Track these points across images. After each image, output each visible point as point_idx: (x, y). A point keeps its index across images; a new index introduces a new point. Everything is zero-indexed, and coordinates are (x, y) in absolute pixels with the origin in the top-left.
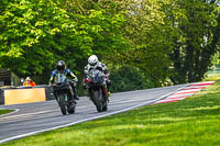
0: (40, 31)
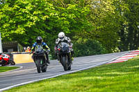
0: (36, 18)
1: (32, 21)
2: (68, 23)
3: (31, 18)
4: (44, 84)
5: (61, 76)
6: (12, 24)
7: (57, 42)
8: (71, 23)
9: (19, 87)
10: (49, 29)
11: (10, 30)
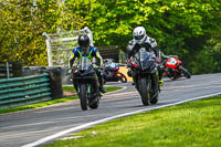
1: (142, 14)
2: (200, 18)
3: (141, 9)
4: (162, 114)
5: (188, 103)
6: (110, 19)
8: (205, 19)
9: (121, 119)
10: (169, 27)
11: (107, 29)
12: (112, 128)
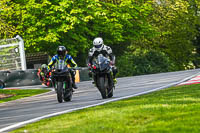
0: (75, 19)
1: (68, 23)
2: (121, 26)
3: (68, 19)
5: (110, 103)
7: (91, 54)
8: (125, 27)
11: (37, 37)
12: (42, 127)
